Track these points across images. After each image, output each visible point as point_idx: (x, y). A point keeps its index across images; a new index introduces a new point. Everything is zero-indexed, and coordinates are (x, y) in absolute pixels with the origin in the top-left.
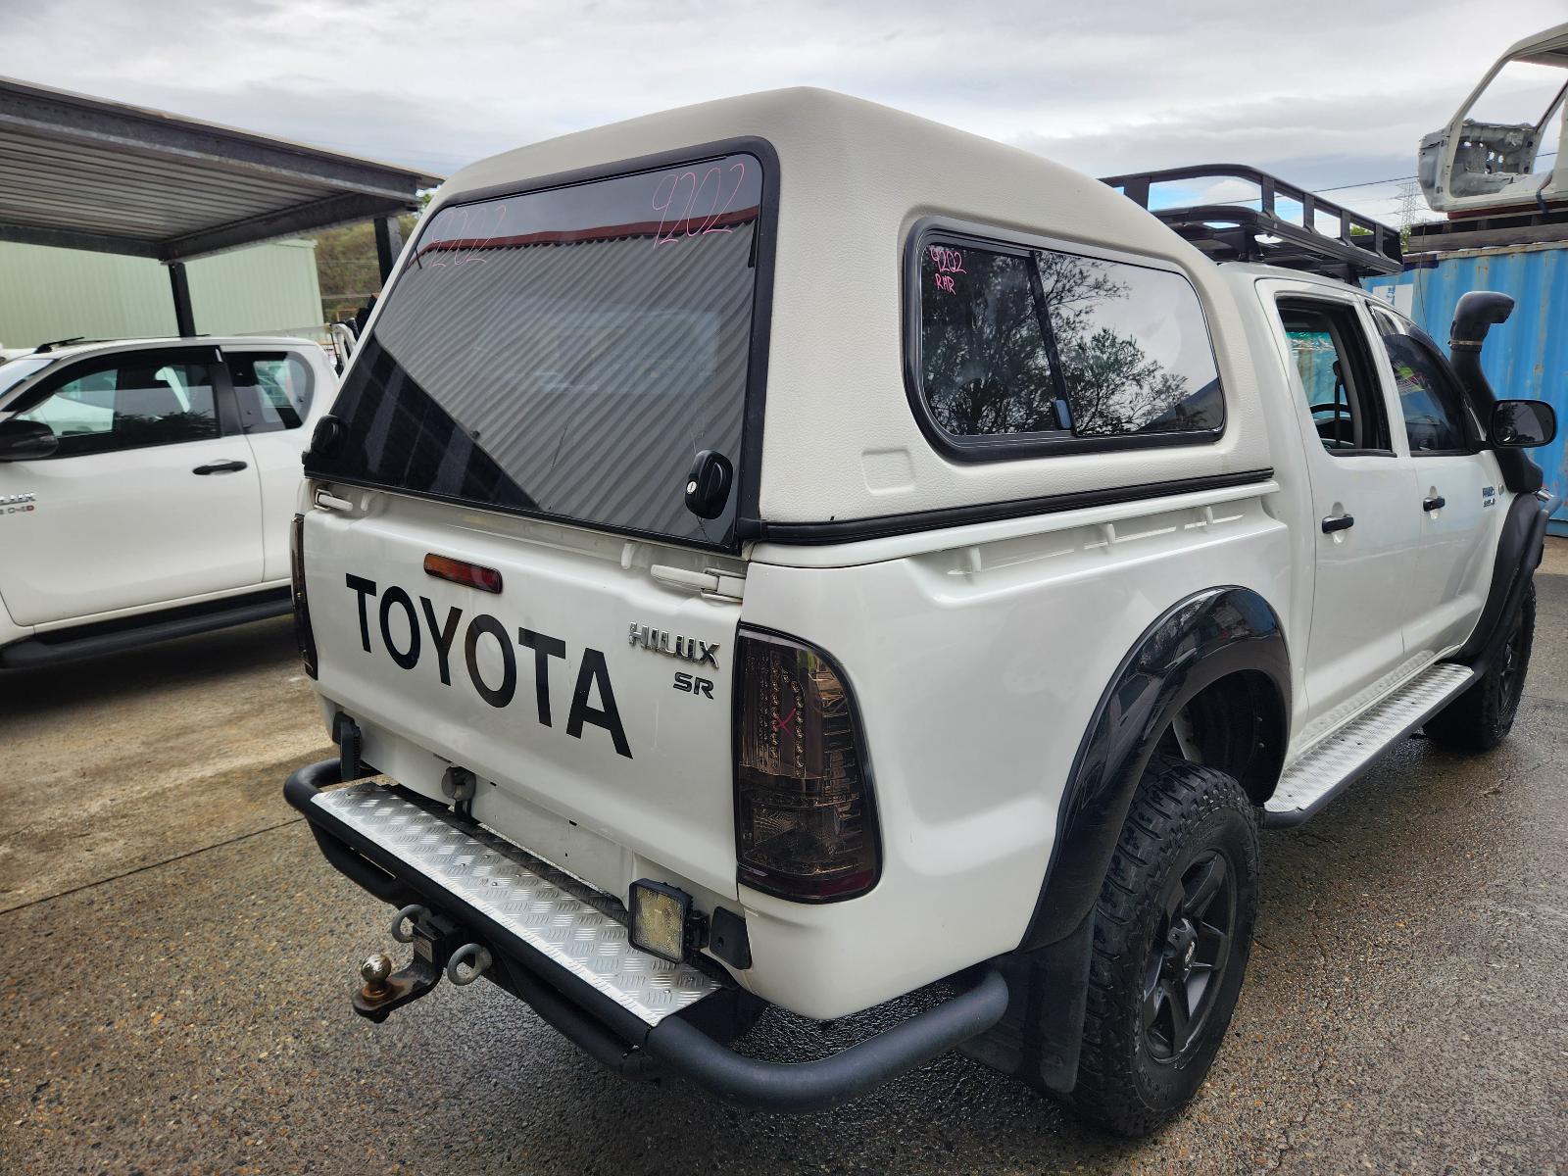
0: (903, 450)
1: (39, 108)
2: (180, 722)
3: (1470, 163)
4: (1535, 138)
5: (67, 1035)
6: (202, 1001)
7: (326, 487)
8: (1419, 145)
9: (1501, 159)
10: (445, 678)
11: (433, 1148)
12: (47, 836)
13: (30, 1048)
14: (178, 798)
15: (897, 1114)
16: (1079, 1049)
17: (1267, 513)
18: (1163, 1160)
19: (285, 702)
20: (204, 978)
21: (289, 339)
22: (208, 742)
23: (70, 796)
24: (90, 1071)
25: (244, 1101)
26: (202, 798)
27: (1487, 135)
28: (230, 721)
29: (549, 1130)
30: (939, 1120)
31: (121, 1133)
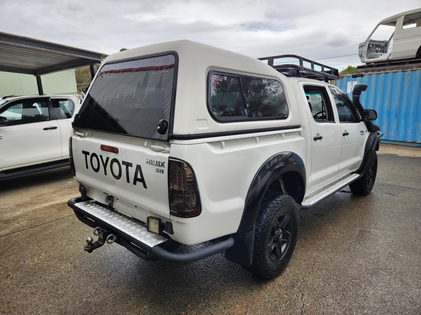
0: (206, 120)
1: (4, 38)
2: (40, 193)
3: (371, 50)
4: (388, 44)
5: (14, 264)
6: (47, 256)
7: (77, 130)
8: (358, 46)
9: (380, 49)
10: (106, 174)
11: (104, 286)
12: (7, 220)
13: (5, 268)
14: (40, 211)
15: (214, 276)
16: (252, 256)
17: (300, 135)
18: (275, 284)
19: (67, 188)
20: (48, 251)
21: (68, 95)
22: (48, 198)
23: (12, 211)
24: (20, 272)
25: (58, 277)
26: (46, 211)
27: (376, 43)
28: (53, 193)
29: (132, 282)
30: (224, 277)
31: (28, 285)
